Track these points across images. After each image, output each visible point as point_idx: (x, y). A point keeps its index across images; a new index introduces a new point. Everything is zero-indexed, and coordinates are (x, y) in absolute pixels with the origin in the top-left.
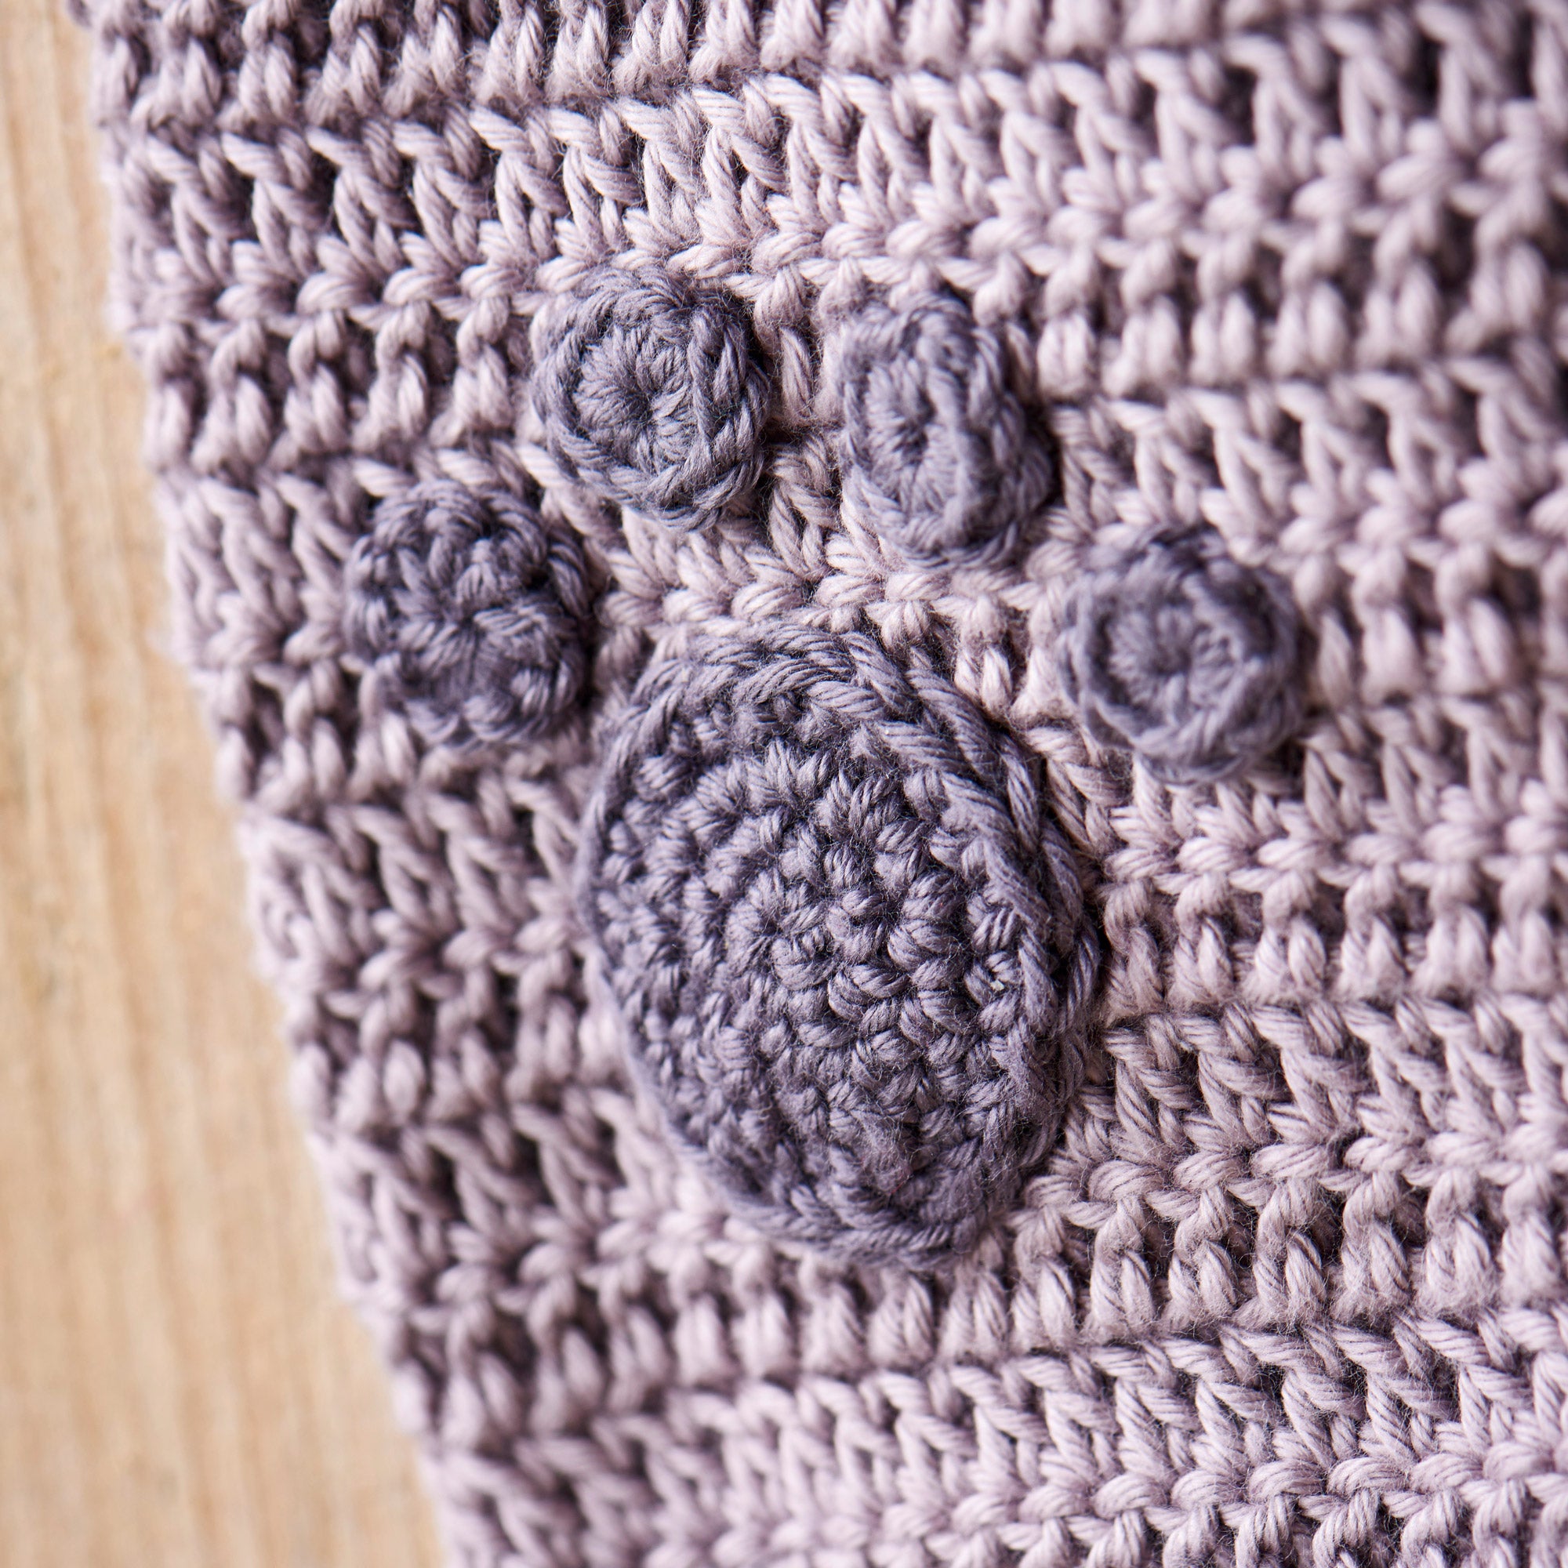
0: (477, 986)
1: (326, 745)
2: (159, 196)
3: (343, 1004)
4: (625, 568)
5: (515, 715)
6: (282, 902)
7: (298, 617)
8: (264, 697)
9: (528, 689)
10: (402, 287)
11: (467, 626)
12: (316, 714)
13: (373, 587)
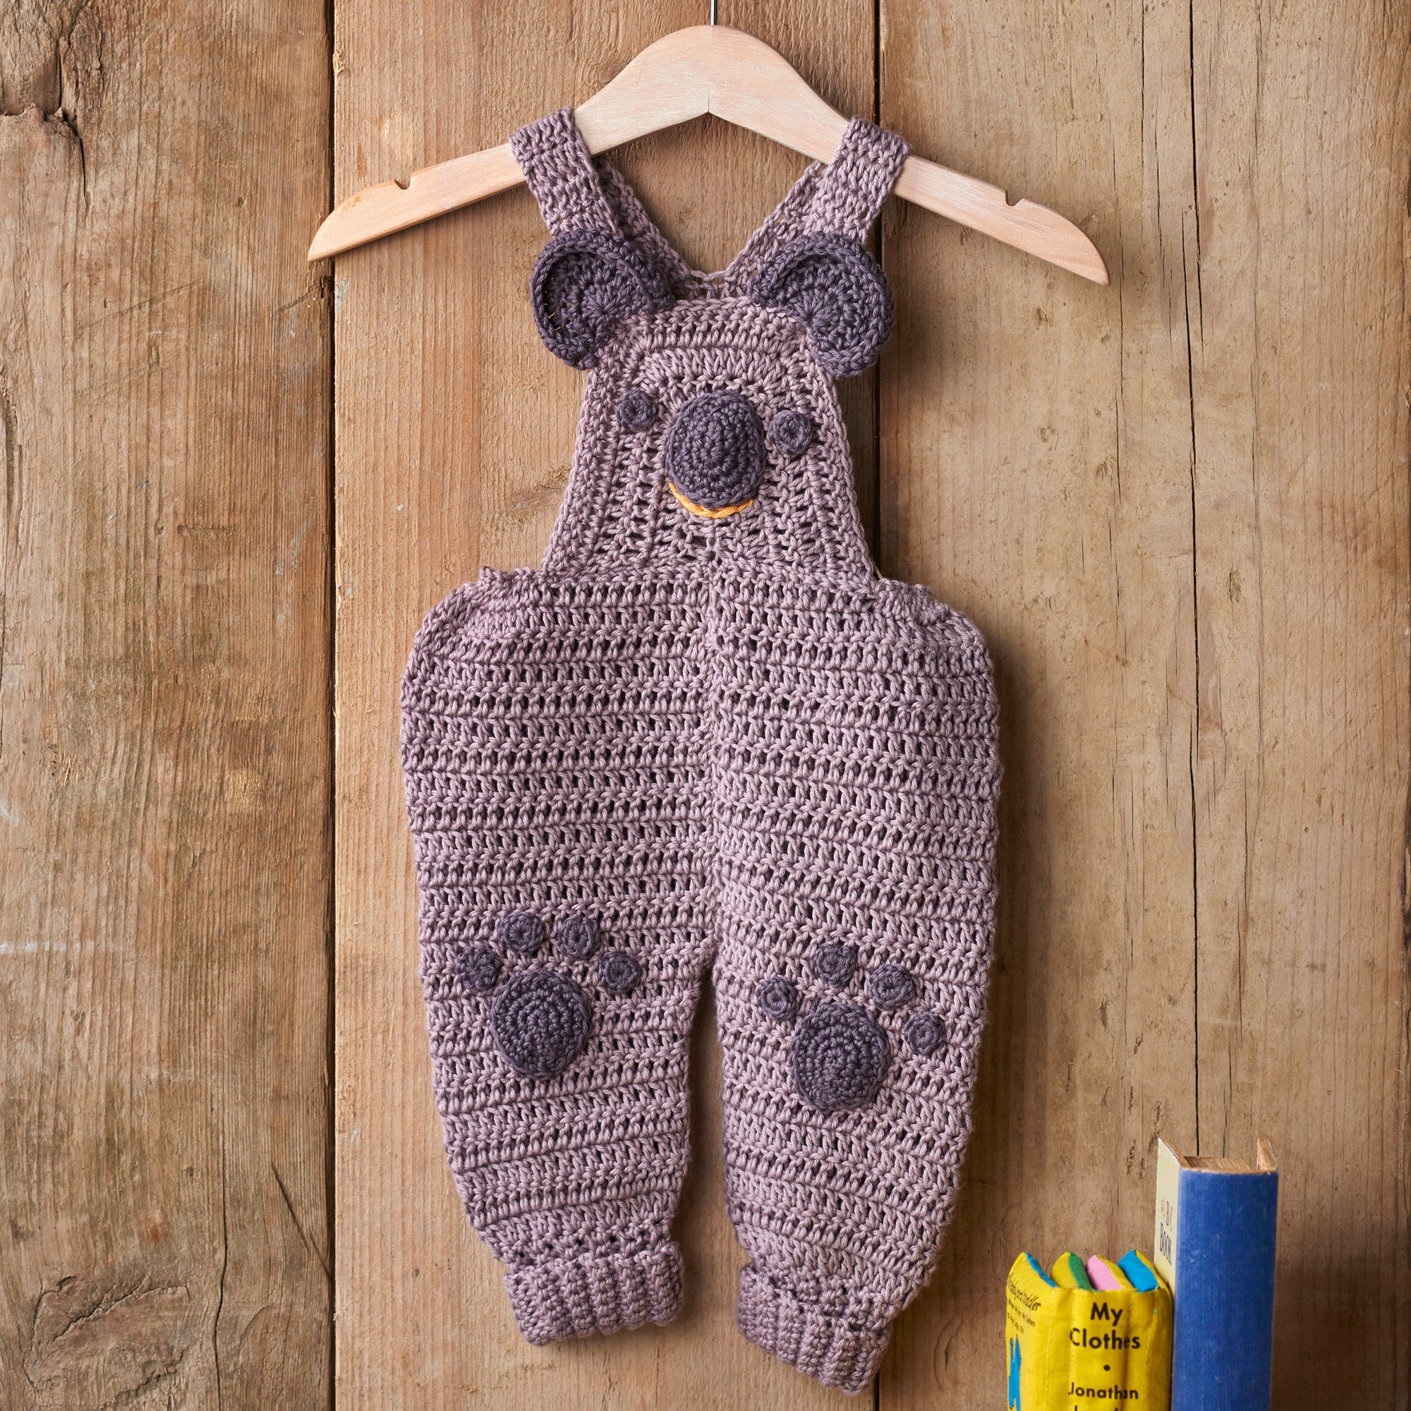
0: (465, 1032)
1: (446, 988)
2: (432, 898)
3: (442, 1033)
4: (507, 962)
5: (483, 984)
6: (434, 1015)
7: (445, 967)
8: (437, 980)
9: (486, 980)
10: (473, 914)
11: (478, 969)
12: (445, 983)
13: (463, 961)
